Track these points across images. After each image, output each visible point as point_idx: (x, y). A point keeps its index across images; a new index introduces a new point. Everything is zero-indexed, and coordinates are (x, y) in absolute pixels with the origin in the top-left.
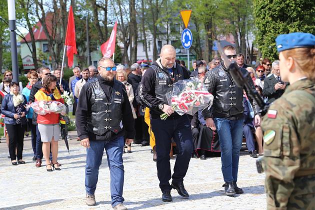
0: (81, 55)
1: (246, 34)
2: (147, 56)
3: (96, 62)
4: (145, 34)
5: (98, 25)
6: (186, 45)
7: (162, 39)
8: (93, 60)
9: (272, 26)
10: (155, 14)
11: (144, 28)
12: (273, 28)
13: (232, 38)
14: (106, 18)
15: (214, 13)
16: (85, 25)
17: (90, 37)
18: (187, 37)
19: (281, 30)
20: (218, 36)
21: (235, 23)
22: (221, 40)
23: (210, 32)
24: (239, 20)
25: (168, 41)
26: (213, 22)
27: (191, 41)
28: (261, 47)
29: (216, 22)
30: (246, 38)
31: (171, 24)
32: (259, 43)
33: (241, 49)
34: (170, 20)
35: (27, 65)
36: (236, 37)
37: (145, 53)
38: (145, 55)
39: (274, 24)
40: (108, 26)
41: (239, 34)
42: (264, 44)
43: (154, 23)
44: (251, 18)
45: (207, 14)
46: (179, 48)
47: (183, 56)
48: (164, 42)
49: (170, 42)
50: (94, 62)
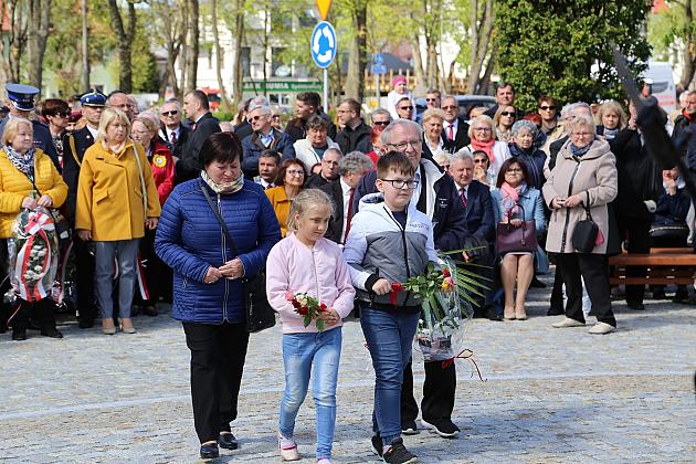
0: (67, 69)
2: (220, 81)
3: (101, 87)
4: (215, 30)
7: (254, 42)
8: (93, 83)
9: (534, 23)
11: (214, 16)
12: (536, 28)
17: (89, 30)
19: (552, 35)
21: (416, 15)
23: (362, 33)
25: (265, 47)
27: (332, 49)
28: (504, 70)
29: (376, 10)
31: (274, 12)
32: (500, 62)
38: (216, 77)
39: (538, 19)
40: (136, 6)
41: (423, 39)
42: (511, 65)
46: (290, 66)
47: (297, 83)
48: (256, 52)
49: (269, 50)
50: (96, 87)
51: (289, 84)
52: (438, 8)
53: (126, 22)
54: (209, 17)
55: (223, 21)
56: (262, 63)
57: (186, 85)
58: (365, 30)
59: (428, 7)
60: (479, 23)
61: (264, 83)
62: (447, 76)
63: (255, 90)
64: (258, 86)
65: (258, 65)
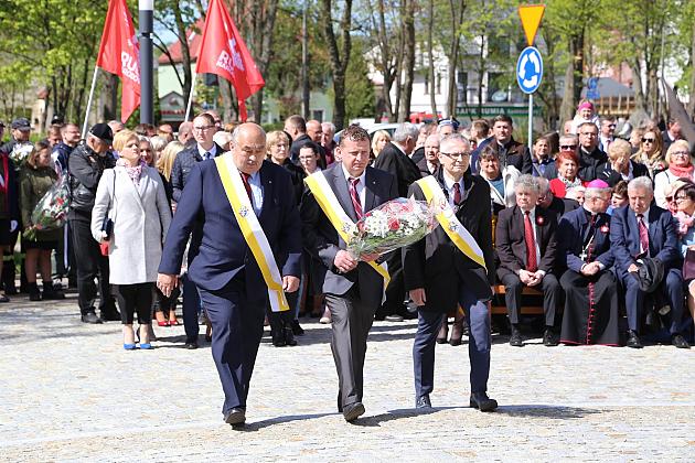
0: (288, 95)
1: (660, 67)
2: (434, 105)
3: (321, 112)
4: (431, 56)
5: (330, 30)
6: (528, 84)
7: (470, 68)
8: (312, 109)
10: (457, 11)
11: (430, 42)
13: (628, 73)
14: (348, 17)
15: (589, 15)
16: (299, 29)
17: (309, 58)
18: (530, 66)
20: (595, 67)
21: (636, 40)
22: (601, 76)
23: (578, 58)
24: (647, 32)
25: (481, 72)
26: (586, 35)
27: (539, 75)
29: (594, 35)
30: (659, 74)
31: (492, 36)
33: (647, 99)
34: (488, 26)
35: (169, 112)
36: (637, 71)
37: (429, 97)
38: (430, 102)
40: (351, 33)
41: (644, 64)
43: (454, 32)
44: (674, 29)
45: (576, 17)
46: (506, 90)
47: (513, 108)
48: (473, 76)
49: (486, 76)
50: (316, 112)
51: (505, 109)
52: (659, 31)
54: (426, 43)
55: (440, 47)
56: (478, 88)
57: (400, 111)
58: (581, 55)
59: (650, 31)
61: (480, 107)
63: (470, 114)
64: (473, 111)
65: (475, 90)
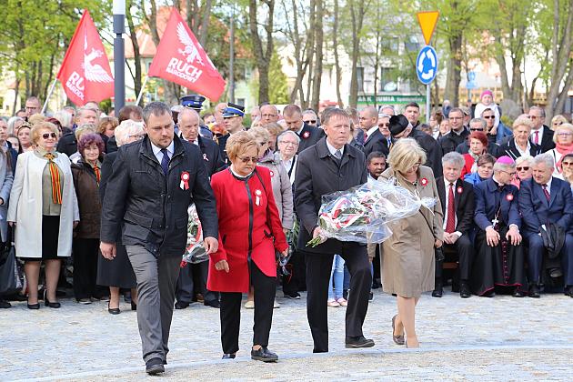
2: (339, 95)
3: (243, 100)
4: (336, 53)
7: (367, 64)
10: (357, 17)
11: (335, 41)
13: (495, 68)
15: (468, 20)
17: (235, 55)
21: (503, 40)
23: (458, 55)
25: (376, 67)
26: (463, 37)
27: (434, 69)
31: (384, 38)
44: (533, 32)
45: (456, 22)
46: (396, 82)
47: (401, 97)
48: (369, 70)
49: (379, 70)
50: (239, 100)
51: (395, 97)
52: (523, 34)
53: (265, 47)
54: (331, 43)
56: (373, 80)
57: (311, 99)
58: (460, 53)
59: (515, 33)
60: (558, 46)
61: (374, 97)
62: (529, 91)
63: (367, 102)
64: (369, 99)
65: (370, 82)
